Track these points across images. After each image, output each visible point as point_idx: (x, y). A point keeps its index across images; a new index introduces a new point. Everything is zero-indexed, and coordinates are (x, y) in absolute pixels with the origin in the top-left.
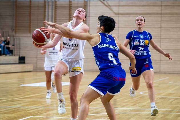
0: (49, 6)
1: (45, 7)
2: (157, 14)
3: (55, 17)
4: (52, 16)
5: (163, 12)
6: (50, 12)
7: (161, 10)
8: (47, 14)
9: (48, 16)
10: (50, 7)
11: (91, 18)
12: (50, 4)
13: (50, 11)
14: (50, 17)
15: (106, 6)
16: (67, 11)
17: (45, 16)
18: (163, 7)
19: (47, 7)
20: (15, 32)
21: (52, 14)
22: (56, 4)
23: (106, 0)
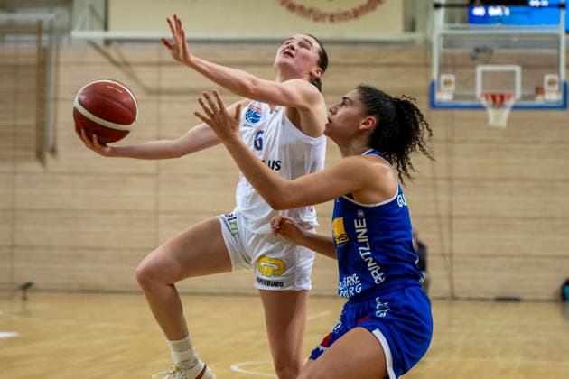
15: (116, 63)
23: (115, 45)
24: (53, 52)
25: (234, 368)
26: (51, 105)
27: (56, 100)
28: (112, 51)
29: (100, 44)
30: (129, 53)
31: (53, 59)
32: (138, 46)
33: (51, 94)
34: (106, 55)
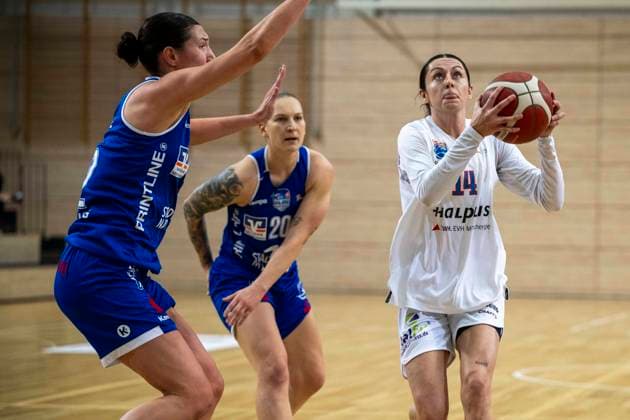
2: (586, 68)
5: (610, 59)
7: (602, 53)
11: (327, 85)
15: (388, 37)
18: (608, 44)
20: (27, 140)
23: (386, 16)
24: (317, 24)
25: (518, 375)
26: (316, 85)
27: (322, 78)
28: (383, 23)
29: (370, 14)
30: (403, 25)
31: (317, 32)
32: (412, 17)
33: (316, 70)
34: (376, 27)
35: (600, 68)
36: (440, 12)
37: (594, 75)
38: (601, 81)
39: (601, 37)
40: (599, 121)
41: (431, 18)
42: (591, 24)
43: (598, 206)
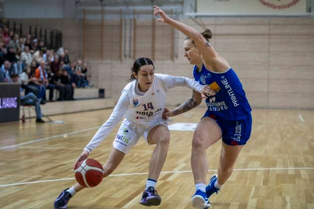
0: (126, 24)
1: (120, 26)
3: (135, 39)
4: (130, 38)
5: (272, 32)
6: (127, 33)
7: (270, 30)
8: (123, 35)
9: (125, 37)
10: (128, 27)
11: (180, 40)
12: (128, 22)
13: (128, 31)
14: (128, 39)
15: (199, 24)
16: (149, 32)
17: (121, 37)
18: (272, 27)
19: (123, 26)
21: (130, 35)
22: (135, 23)
23: (199, 18)
27: (178, 38)
28: (198, 20)
29: (194, 17)
30: (205, 21)
34: (196, 21)
35: (269, 35)
36: (216, 16)
37: (267, 37)
38: (270, 38)
39: (269, 24)
40: (269, 52)
41: (213, 19)
42: (266, 20)
43: (269, 79)
